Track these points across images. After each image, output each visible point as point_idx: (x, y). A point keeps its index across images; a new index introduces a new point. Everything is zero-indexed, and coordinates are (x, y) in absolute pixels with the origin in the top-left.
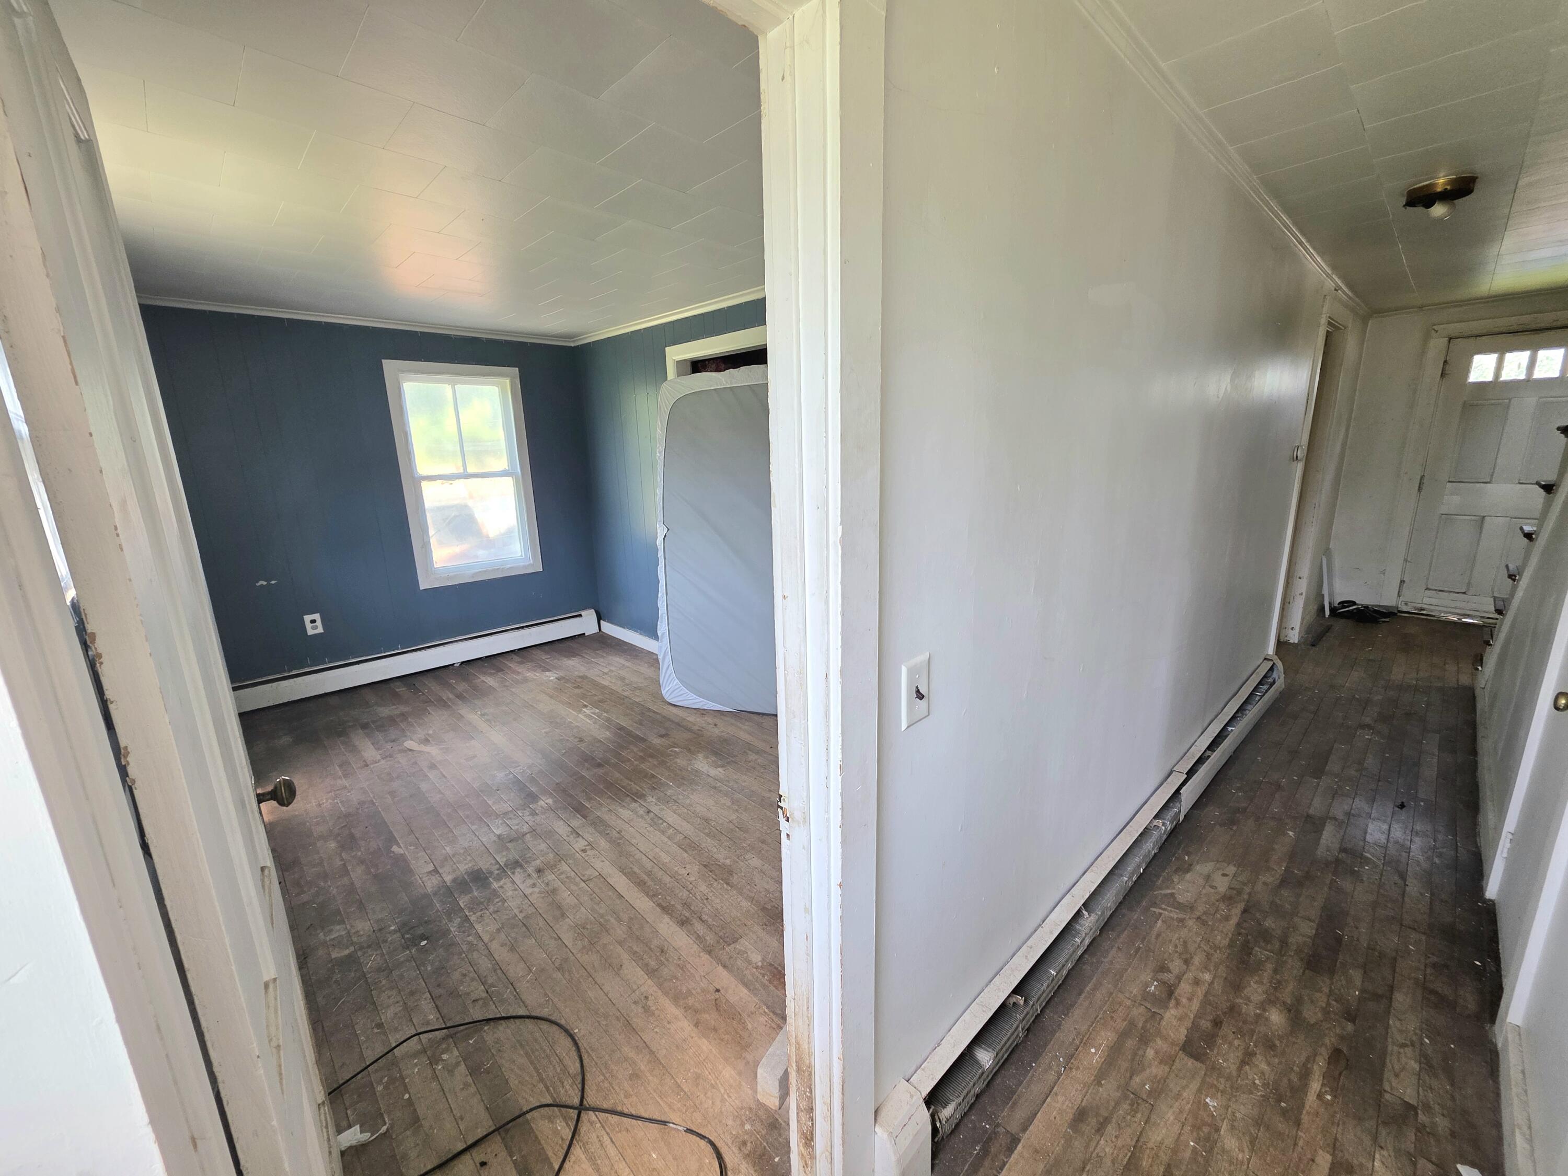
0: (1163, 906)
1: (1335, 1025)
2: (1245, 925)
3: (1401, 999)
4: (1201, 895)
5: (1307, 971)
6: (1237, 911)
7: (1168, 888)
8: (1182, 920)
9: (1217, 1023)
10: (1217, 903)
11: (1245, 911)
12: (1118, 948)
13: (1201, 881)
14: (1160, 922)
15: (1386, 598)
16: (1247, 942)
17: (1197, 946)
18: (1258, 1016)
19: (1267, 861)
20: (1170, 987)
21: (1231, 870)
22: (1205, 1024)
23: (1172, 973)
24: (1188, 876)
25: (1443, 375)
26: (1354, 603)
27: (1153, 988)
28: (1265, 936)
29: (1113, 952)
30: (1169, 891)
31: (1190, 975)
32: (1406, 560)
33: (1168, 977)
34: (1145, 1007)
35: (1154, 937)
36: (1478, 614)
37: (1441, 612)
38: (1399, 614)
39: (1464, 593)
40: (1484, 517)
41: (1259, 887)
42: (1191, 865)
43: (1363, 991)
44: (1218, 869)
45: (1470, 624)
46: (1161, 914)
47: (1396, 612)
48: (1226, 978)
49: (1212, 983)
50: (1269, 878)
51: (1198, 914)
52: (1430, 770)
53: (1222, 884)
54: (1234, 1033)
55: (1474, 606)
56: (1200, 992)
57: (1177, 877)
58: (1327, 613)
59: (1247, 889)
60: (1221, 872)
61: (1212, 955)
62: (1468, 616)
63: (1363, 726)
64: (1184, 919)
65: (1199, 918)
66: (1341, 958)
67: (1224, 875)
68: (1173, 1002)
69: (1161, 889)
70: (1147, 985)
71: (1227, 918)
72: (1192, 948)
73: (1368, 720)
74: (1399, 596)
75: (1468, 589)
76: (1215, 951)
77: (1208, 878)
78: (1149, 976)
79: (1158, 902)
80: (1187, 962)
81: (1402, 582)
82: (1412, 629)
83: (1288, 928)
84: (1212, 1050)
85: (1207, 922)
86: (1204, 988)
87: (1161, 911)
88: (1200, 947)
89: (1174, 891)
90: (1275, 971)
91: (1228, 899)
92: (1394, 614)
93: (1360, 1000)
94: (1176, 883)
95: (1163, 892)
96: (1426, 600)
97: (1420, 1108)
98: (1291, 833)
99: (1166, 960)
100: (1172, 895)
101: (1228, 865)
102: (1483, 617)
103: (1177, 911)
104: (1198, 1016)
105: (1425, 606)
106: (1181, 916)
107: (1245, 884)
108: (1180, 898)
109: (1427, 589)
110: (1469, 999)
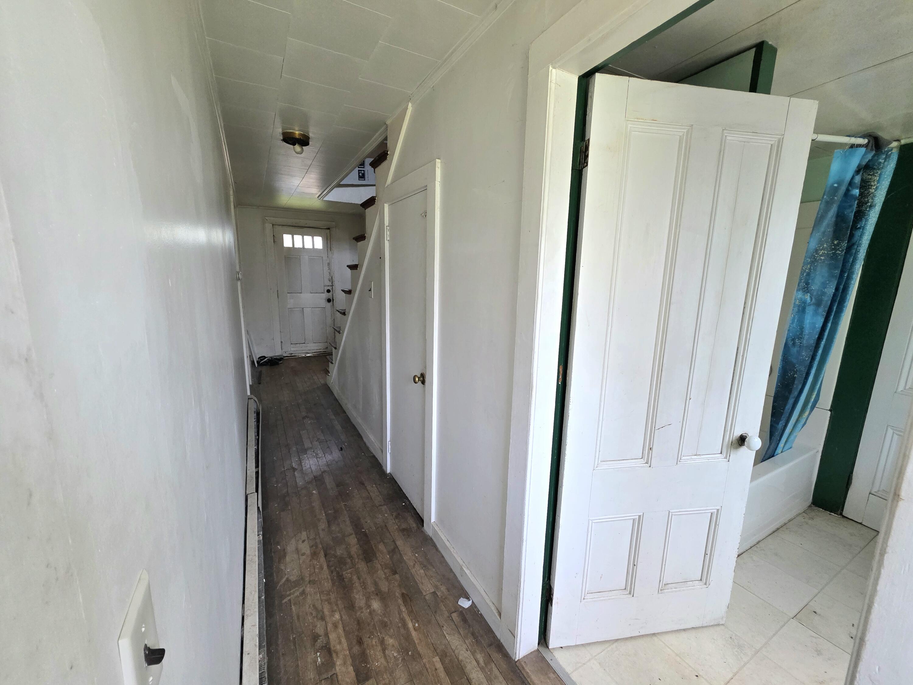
0: (288, 593)
1: (393, 583)
2: (331, 563)
3: (399, 543)
4: (301, 565)
5: (368, 564)
6: (322, 559)
7: (282, 578)
8: (303, 593)
9: (360, 642)
10: (311, 562)
11: (326, 556)
12: (283, 654)
13: (296, 556)
14: (293, 606)
15: (277, 352)
16: (338, 573)
17: (320, 601)
18: (370, 613)
19: (315, 516)
20: (326, 646)
21: (304, 535)
22: (356, 649)
23: (321, 636)
24: (288, 559)
25: (274, 242)
26: (265, 357)
27: (319, 660)
28: (341, 562)
29: (282, 663)
30: (284, 579)
31: (330, 626)
32: (280, 332)
33: (320, 642)
34: (324, 679)
35: (296, 621)
36: (311, 351)
37: (298, 353)
38: (284, 358)
39: (304, 343)
40: (303, 308)
41: (322, 534)
42: (284, 550)
43: (389, 553)
44: (298, 541)
45: (309, 356)
46: (290, 600)
47: (283, 357)
48: (345, 607)
49: (341, 617)
50: (322, 525)
51: (307, 579)
52: (338, 427)
53: (305, 548)
54: (369, 638)
55: (309, 348)
56: (340, 630)
57: (282, 565)
58: (256, 365)
59: (318, 541)
60: (300, 542)
61: (330, 599)
62: (308, 353)
63: (304, 418)
64: (304, 590)
65: (310, 582)
66: (372, 543)
67: (303, 541)
68: (334, 655)
69: (278, 583)
70: (316, 661)
71: (321, 568)
72: (319, 606)
73: (304, 414)
74: (282, 349)
75: (305, 341)
76: (330, 595)
77: (297, 551)
78: (312, 654)
79: (283, 593)
80: (323, 618)
81: (281, 342)
82: (293, 364)
83: (347, 547)
84: (369, 663)
85: (314, 580)
86: (340, 626)
87: (289, 598)
88: (322, 600)
89: (286, 576)
90: (359, 579)
91: (314, 555)
92: (282, 359)
93: (391, 558)
94: (284, 570)
95: (281, 583)
96: (292, 349)
97: (436, 590)
98: (314, 492)
99: (312, 630)
100: (288, 580)
101: (301, 533)
102: (313, 352)
103: (297, 588)
104: (350, 649)
105: (292, 352)
106: (301, 590)
107: (315, 539)
108: (293, 578)
109: (291, 344)
110: (413, 524)
